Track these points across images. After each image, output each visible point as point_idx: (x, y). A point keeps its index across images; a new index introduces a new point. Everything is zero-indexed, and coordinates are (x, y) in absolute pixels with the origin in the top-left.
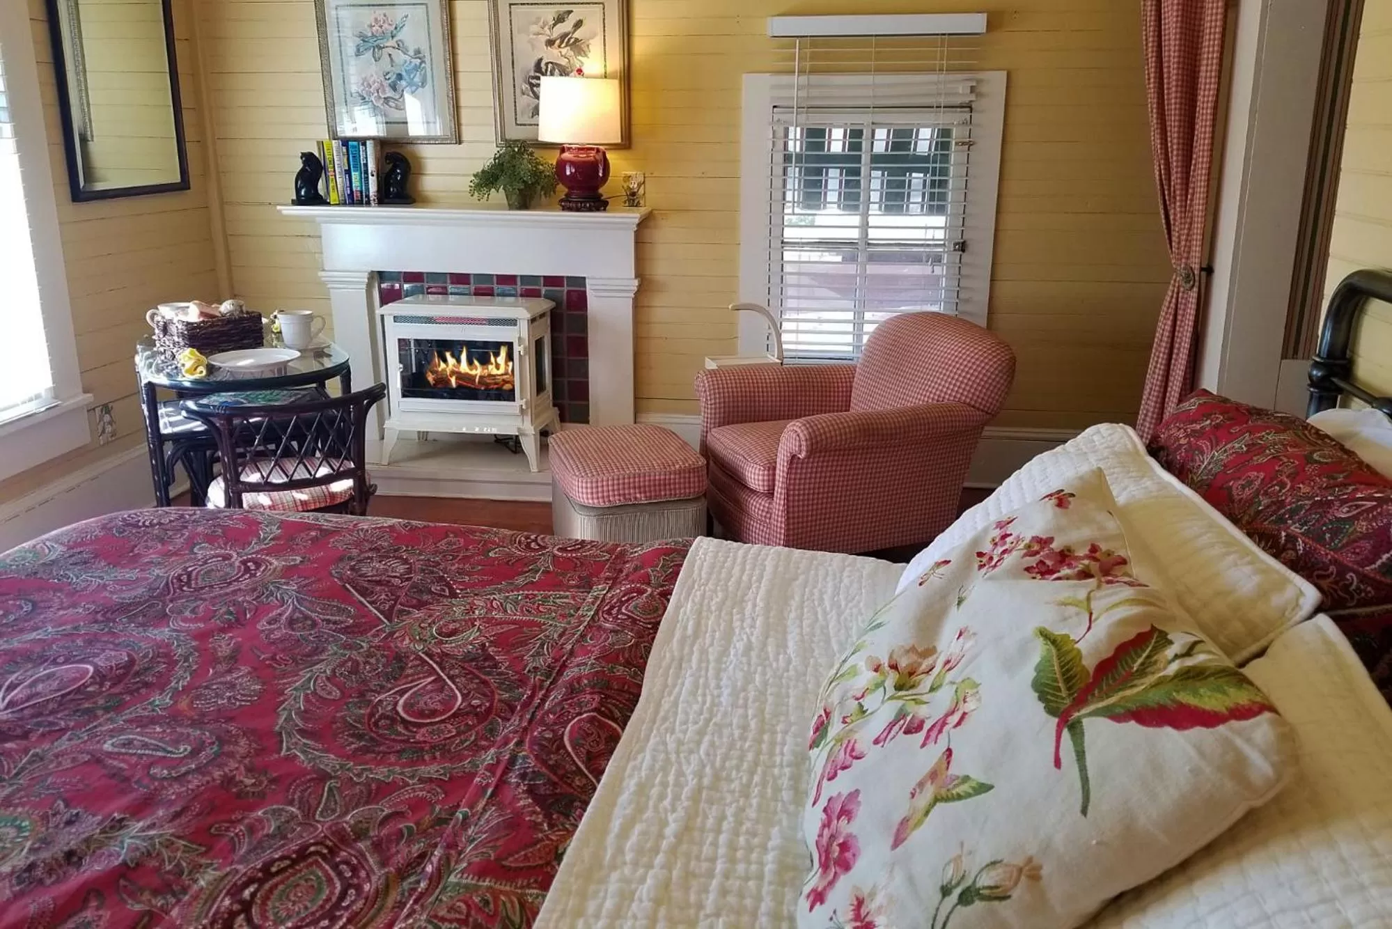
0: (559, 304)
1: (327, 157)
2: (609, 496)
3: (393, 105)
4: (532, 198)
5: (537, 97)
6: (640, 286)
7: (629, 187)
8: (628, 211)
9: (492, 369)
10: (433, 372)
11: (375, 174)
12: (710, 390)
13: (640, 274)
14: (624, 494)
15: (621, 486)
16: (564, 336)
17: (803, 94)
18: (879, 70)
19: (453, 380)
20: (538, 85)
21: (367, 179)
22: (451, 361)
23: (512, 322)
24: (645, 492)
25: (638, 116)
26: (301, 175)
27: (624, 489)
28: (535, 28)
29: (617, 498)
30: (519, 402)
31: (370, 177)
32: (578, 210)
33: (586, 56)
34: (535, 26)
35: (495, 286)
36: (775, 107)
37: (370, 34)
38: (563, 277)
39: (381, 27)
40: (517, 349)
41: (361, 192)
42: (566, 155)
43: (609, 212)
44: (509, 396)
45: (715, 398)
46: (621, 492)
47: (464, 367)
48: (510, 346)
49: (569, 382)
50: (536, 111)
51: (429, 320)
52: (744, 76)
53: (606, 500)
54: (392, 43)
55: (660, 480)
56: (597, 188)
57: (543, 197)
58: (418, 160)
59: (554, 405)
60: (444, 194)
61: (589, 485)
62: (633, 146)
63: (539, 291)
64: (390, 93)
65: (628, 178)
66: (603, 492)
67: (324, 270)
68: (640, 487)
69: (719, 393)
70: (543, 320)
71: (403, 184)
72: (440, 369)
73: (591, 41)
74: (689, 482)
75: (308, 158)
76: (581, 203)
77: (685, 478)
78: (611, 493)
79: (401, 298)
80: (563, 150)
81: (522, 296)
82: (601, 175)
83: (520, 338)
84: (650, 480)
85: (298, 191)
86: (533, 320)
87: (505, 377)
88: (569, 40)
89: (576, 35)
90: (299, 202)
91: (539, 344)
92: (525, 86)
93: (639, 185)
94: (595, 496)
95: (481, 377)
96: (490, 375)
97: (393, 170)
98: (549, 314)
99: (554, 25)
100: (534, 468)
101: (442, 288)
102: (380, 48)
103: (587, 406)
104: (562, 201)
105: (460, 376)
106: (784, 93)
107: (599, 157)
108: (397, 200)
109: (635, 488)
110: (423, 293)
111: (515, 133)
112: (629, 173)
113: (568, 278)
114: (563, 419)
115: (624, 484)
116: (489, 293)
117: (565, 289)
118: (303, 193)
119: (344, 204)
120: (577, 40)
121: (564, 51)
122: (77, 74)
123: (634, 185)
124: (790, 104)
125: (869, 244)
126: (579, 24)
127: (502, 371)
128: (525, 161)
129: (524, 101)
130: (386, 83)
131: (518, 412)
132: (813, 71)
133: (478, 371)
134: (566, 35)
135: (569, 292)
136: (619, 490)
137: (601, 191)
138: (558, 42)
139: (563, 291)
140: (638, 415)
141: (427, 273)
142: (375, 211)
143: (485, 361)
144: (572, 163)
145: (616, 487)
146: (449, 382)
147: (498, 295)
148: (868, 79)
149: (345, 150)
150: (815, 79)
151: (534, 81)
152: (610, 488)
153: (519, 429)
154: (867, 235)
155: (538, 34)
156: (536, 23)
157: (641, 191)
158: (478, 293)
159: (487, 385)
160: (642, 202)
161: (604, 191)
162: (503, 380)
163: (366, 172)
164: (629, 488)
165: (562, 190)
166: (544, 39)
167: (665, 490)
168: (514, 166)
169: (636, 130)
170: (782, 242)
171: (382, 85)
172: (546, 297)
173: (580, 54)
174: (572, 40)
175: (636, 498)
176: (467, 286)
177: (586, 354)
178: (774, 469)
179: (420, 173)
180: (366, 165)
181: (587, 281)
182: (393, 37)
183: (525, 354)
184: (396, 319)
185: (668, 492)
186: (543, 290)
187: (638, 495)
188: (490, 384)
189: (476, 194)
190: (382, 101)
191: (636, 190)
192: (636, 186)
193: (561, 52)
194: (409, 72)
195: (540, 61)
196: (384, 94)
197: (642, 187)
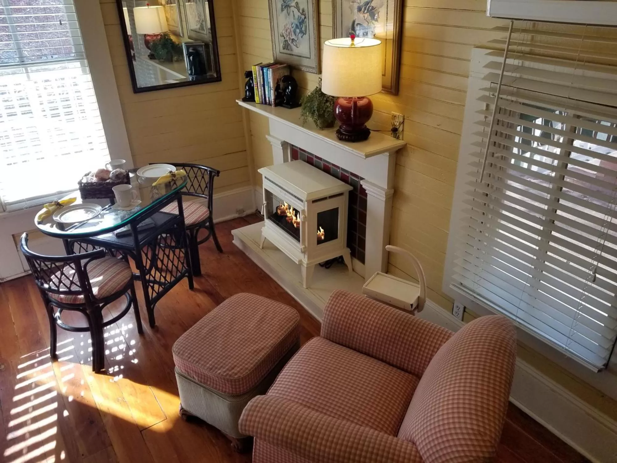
0: (355, 188)
7: (394, 124)
11: (273, 89)
16: (357, 209)
23: (301, 200)
26: (247, 83)
30: (301, 246)
31: (271, 90)
33: (377, 20)
35: (331, 167)
40: (301, 216)
41: (269, 98)
49: (358, 236)
51: (275, 184)
54: (294, 4)
62: (400, 94)
63: (348, 177)
64: (294, 36)
67: (269, 134)
73: (379, 10)
75: (250, 74)
83: (303, 211)
86: (315, 201)
89: (373, 4)
90: (246, 99)
93: (400, 124)
97: (288, 87)
100: (304, 285)
101: (312, 159)
102: (290, 7)
103: (365, 255)
112: (395, 113)
114: (354, 255)
116: (329, 170)
118: (248, 94)
119: (262, 104)
121: (366, 15)
130: (292, 30)
131: (300, 251)
134: (367, 3)
138: (363, 9)
139: (358, 182)
153: (300, 261)
155: (354, 2)
157: (401, 129)
158: (325, 168)
160: (401, 136)
166: (356, 5)
169: (402, 82)
173: (374, 19)
174: (370, 8)
181: (362, 182)
183: (305, 221)
190: (291, 41)
191: (398, 127)
192: (398, 124)
193: (364, 16)
194: (300, 23)
195: (354, 22)
196: (292, 37)
197: (402, 126)
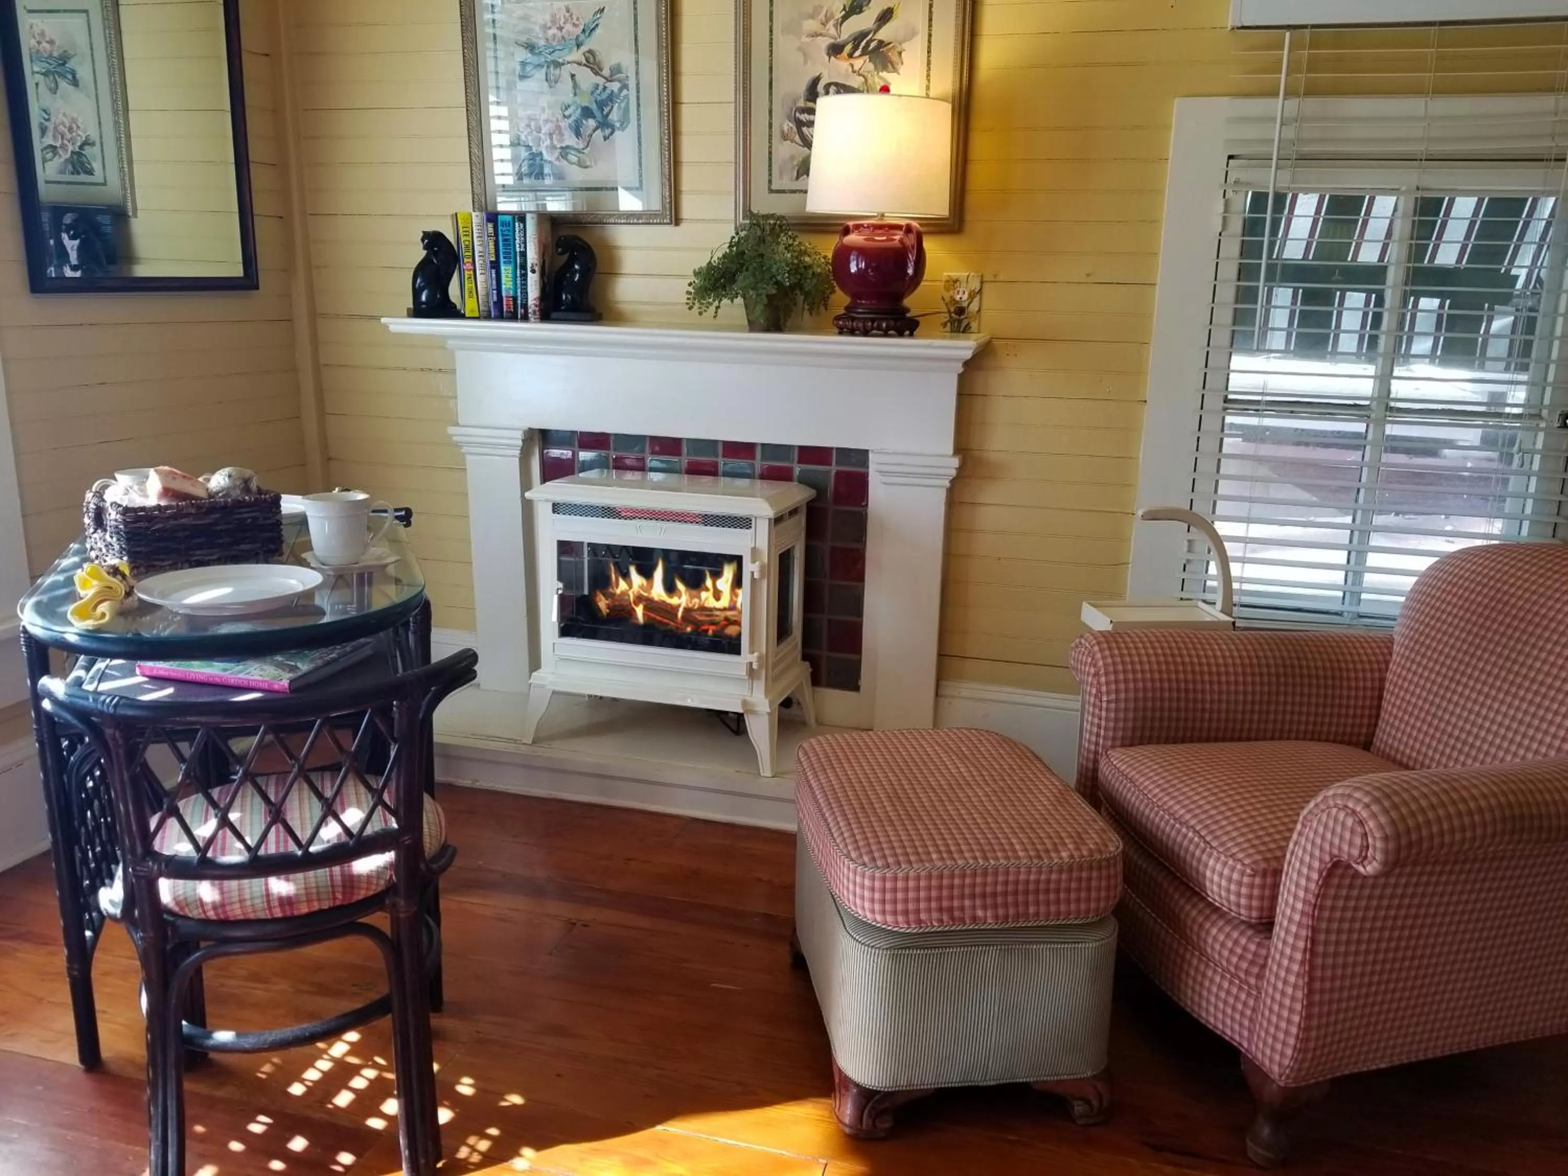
0: (821, 491)
1: (463, 239)
2: (918, 911)
3: (574, 159)
4: (788, 311)
5: (808, 144)
6: (960, 469)
7: (953, 299)
8: (951, 338)
9: (707, 598)
10: (607, 596)
11: (537, 268)
12: (1106, 674)
13: (960, 449)
14: (951, 910)
15: (945, 893)
16: (826, 546)
17: (1290, 133)
18: (1441, 90)
19: (639, 611)
20: (811, 124)
21: (524, 277)
22: (637, 580)
23: (743, 522)
24: (995, 906)
25: (979, 175)
26: (421, 269)
27: (951, 898)
28: (811, 25)
29: (935, 915)
30: (747, 656)
31: (530, 274)
32: (866, 333)
33: (895, 70)
34: (811, 22)
35: (721, 461)
36: (1231, 157)
37: (542, 43)
38: (831, 449)
39: (561, 29)
40: (749, 568)
41: (515, 299)
42: (854, 238)
43: (918, 337)
44: (732, 646)
45: (1117, 691)
46: (945, 904)
47: (658, 591)
48: (738, 560)
49: (829, 621)
50: (804, 169)
51: (610, 512)
52: (1177, 102)
53: (912, 917)
54: (578, 55)
55: (1027, 882)
56: (900, 297)
57: (806, 313)
58: (611, 252)
59: (805, 657)
60: (647, 307)
61: (877, 884)
62: (968, 226)
63: (790, 470)
64: (570, 140)
65: (953, 283)
66: (906, 901)
67: (457, 425)
68: (984, 895)
69: (1126, 681)
70: (796, 518)
71: (583, 288)
72: (618, 591)
73: (904, 46)
74: (1089, 889)
75: (434, 241)
76: (873, 320)
77: (1080, 879)
78: (922, 905)
79: (573, 473)
80: (847, 231)
81: (763, 477)
82: (910, 271)
83: (754, 551)
84: (1006, 883)
85: (416, 293)
86: (777, 520)
87: (729, 613)
88: (868, 44)
89: (883, 34)
90: (419, 311)
91: (785, 560)
92: (788, 126)
93: (972, 296)
94: (888, 907)
95: (687, 610)
96: (703, 609)
97: (568, 266)
98: (804, 510)
99: (845, 18)
100: (766, 769)
101: (638, 459)
102: (558, 65)
103: (858, 663)
104: (838, 318)
105: (651, 606)
106: (1251, 132)
107: (911, 240)
108: (572, 315)
109: (973, 896)
110: (608, 468)
111: (765, 204)
112: (954, 274)
113: (839, 450)
114: (816, 681)
115: (951, 887)
116: (711, 471)
117: (834, 468)
118: (424, 298)
119: (488, 317)
120: (881, 43)
121: (858, 63)
122: (115, 113)
123: (962, 296)
124: (1261, 149)
125: (1392, 409)
126: (886, 16)
127: (724, 602)
128: (781, 247)
129: (786, 150)
130: (564, 124)
131: (743, 672)
132: (1311, 91)
133: (682, 599)
134: (862, 35)
135: (838, 474)
136: (940, 899)
137: (907, 302)
138: (848, 48)
139: (829, 472)
140: (943, 683)
141: (616, 435)
142: (535, 329)
143: (695, 583)
144: (862, 252)
145: (934, 893)
146: (632, 612)
147: (726, 474)
148: (1414, 106)
149: (491, 230)
150: (1312, 105)
151: (804, 117)
152: (922, 894)
153: (745, 703)
154: (1389, 392)
155: (816, 35)
156: (812, 16)
157: (974, 307)
158: (695, 470)
159: (696, 624)
160: (974, 325)
161: (913, 303)
162: (726, 619)
163: (524, 266)
164: (962, 897)
165: (840, 299)
166: (824, 43)
167: (1037, 903)
168: (762, 255)
169: (972, 200)
170: (1226, 400)
171: (558, 127)
172: (801, 481)
173: (885, 68)
174: (873, 45)
175: (974, 919)
176: (675, 459)
177: (860, 577)
178: (1277, 873)
179: (612, 272)
180: (524, 254)
181: (871, 456)
182: (578, 46)
183: (762, 577)
184: (557, 508)
185: (1042, 909)
186: (797, 469)
187: (980, 913)
188: (703, 623)
189: (697, 305)
190: (557, 153)
191: (965, 305)
192: (965, 297)
193: (852, 66)
194: (601, 105)
195: (816, 81)
196: (561, 141)
197: (977, 299)
